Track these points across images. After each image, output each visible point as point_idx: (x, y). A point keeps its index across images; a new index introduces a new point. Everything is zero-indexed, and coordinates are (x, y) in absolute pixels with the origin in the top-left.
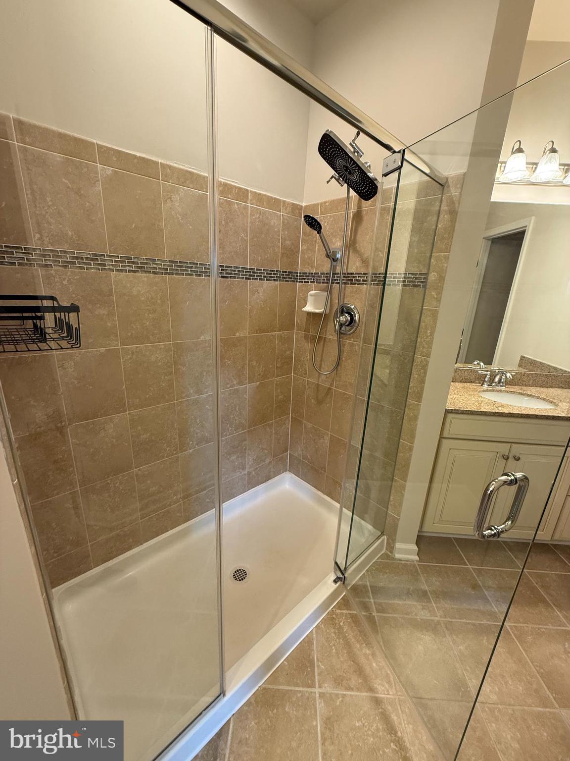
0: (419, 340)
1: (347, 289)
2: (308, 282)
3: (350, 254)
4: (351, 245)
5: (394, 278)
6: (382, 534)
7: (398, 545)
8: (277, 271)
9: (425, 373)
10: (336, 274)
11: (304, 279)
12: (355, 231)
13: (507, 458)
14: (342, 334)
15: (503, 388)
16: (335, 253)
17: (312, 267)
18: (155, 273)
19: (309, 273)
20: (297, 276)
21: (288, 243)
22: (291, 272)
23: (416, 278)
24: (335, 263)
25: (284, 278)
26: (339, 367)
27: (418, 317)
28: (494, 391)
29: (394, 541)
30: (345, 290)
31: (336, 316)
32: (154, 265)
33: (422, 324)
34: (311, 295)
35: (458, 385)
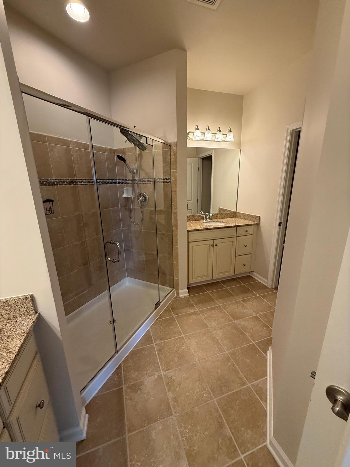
0: (172, 204)
1: (141, 185)
2: (123, 184)
3: (140, 171)
4: (140, 167)
5: (159, 180)
6: (173, 288)
7: (180, 291)
8: (107, 180)
9: (177, 216)
10: (135, 179)
11: (121, 182)
12: (140, 161)
13: (213, 246)
14: (142, 205)
15: (210, 221)
16: (133, 171)
17: (124, 177)
18: (49, 185)
19: (123, 180)
20: (117, 181)
21: (110, 166)
22: (114, 180)
23: (167, 180)
24: (134, 175)
25: (111, 182)
26: (143, 220)
27: (170, 195)
28: (207, 222)
29: (178, 290)
30: (140, 186)
31: (138, 198)
32: (48, 182)
33: (172, 197)
34: (125, 189)
35: (194, 222)
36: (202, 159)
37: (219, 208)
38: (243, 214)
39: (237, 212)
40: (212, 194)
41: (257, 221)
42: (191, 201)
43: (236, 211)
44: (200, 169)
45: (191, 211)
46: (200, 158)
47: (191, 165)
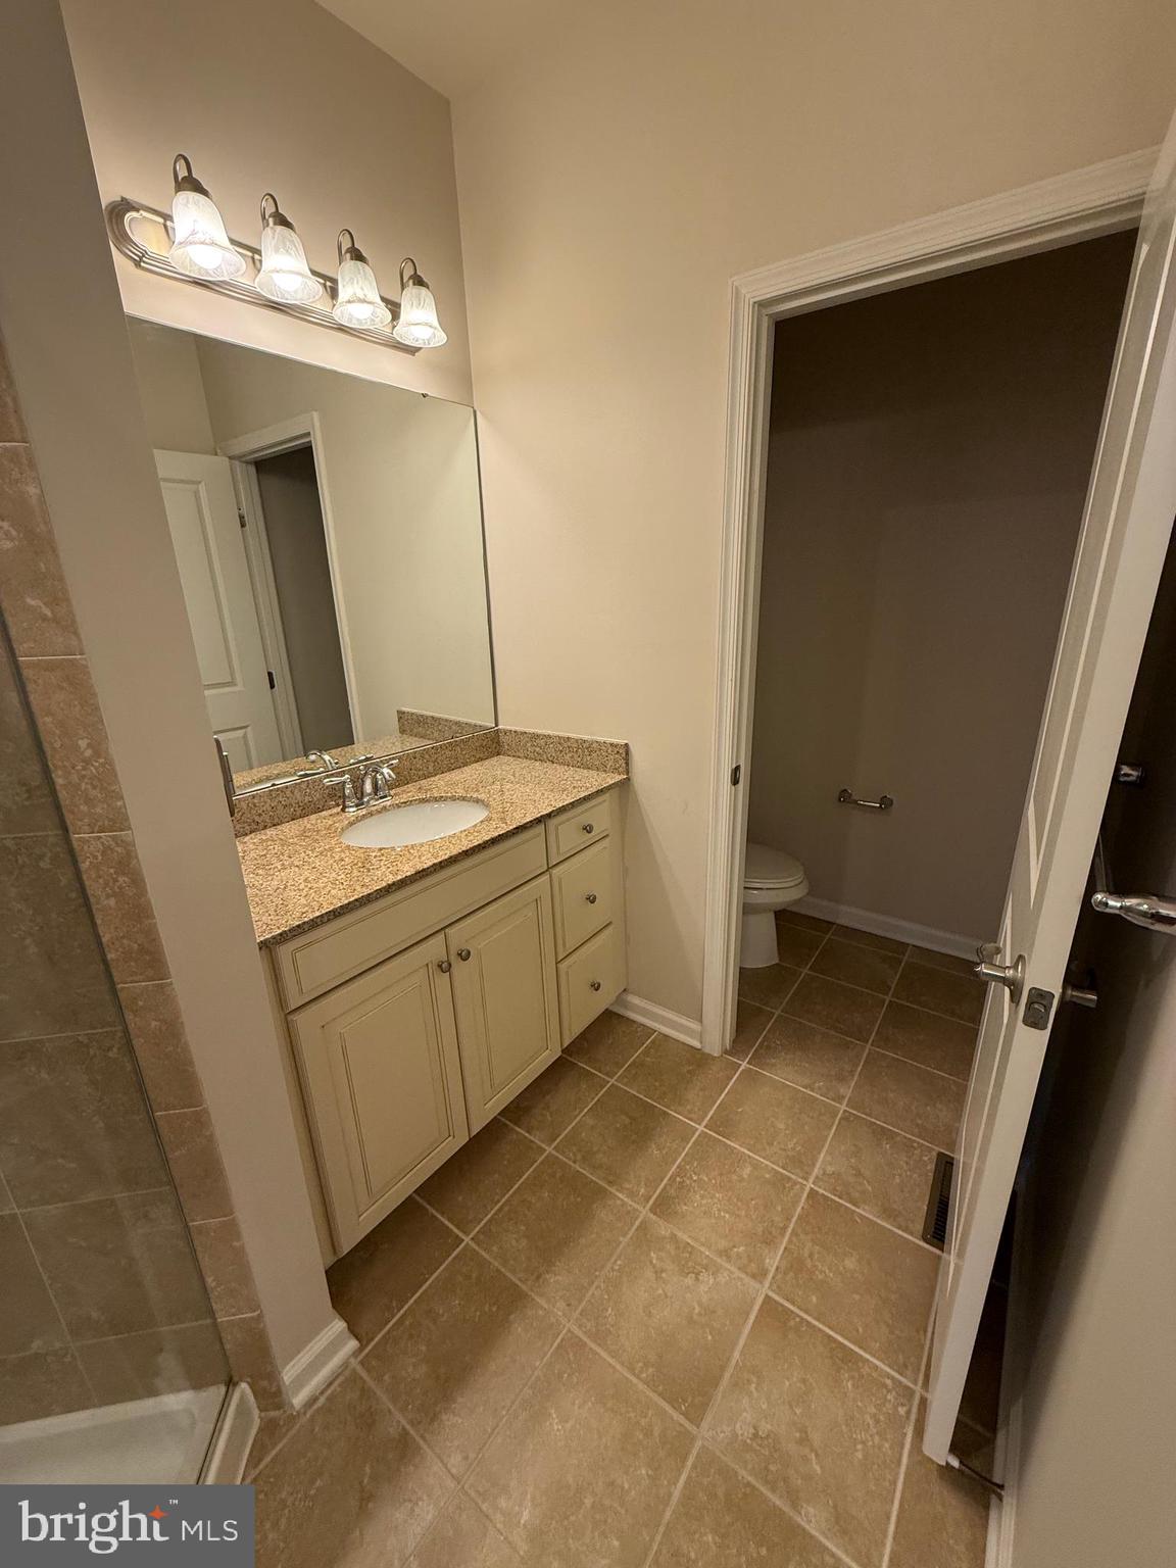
6: (231, 1383)
13: (445, 967)
15: (388, 802)
28: (371, 814)
29: (273, 1376)
33: (46, 721)
35: (290, 829)
36: (252, 469)
37: (401, 714)
38: (536, 736)
39: (500, 727)
40: (349, 651)
41: (615, 770)
42: (232, 683)
43: (497, 726)
44: (256, 523)
45: (245, 737)
46: (239, 458)
47: (196, 494)
